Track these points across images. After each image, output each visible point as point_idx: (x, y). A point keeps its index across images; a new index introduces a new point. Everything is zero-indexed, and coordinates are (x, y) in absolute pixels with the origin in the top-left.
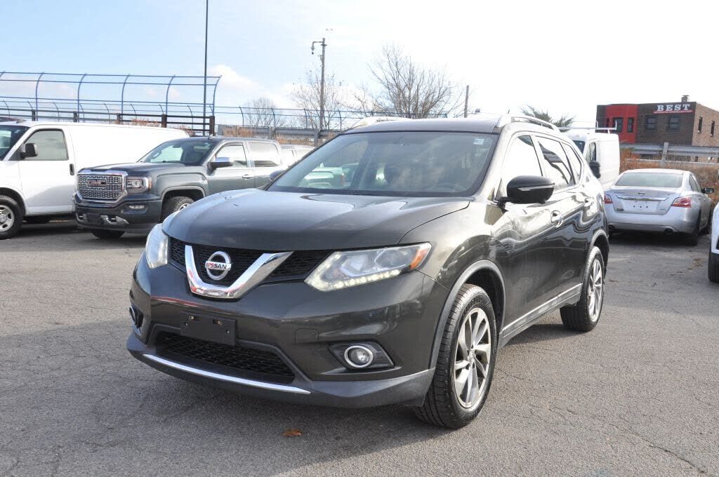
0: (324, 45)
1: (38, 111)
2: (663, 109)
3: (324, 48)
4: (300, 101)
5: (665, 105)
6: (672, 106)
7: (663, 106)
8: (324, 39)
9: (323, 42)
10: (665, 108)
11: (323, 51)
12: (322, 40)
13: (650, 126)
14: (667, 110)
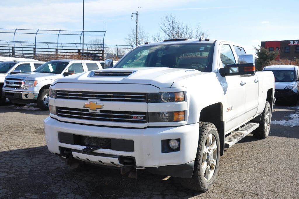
0: (137, 15)
1: (14, 47)
2: (293, 43)
3: (137, 16)
4: (128, 41)
5: (294, 41)
6: (297, 41)
7: (293, 42)
8: (137, 12)
9: (137, 13)
10: (294, 42)
11: (137, 18)
12: (136, 13)
13: (287, 51)
14: (295, 43)
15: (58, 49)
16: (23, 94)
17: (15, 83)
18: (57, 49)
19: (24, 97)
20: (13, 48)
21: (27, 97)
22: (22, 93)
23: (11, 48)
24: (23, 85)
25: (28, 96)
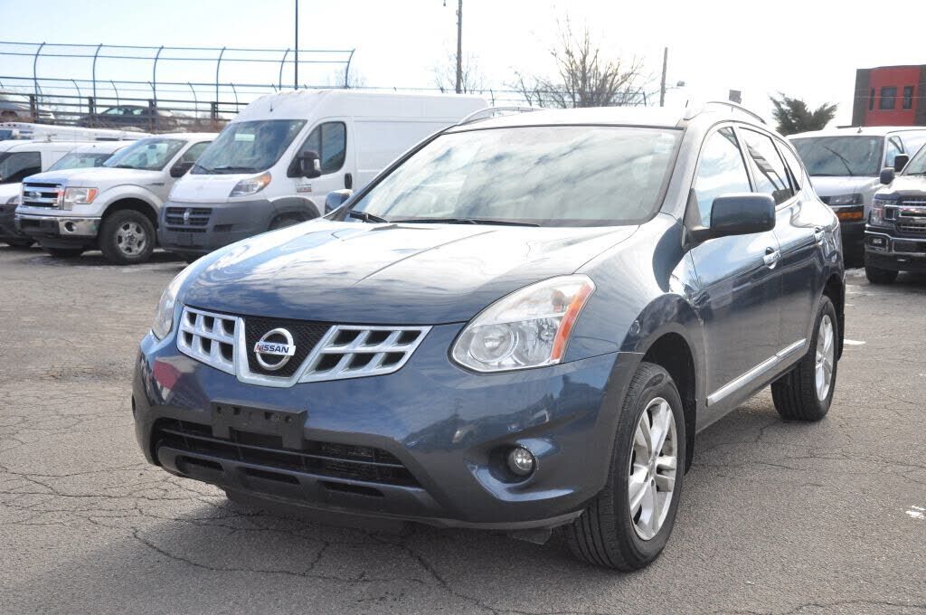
15: (217, 103)
16: (60, 223)
17: (44, 195)
18: (214, 104)
19: (65, 231)
20: (91, 99)
21: (72, 230)
22: (58, 219)
23: (86, 102)
24: (59, 199)
25: (74, 228)
